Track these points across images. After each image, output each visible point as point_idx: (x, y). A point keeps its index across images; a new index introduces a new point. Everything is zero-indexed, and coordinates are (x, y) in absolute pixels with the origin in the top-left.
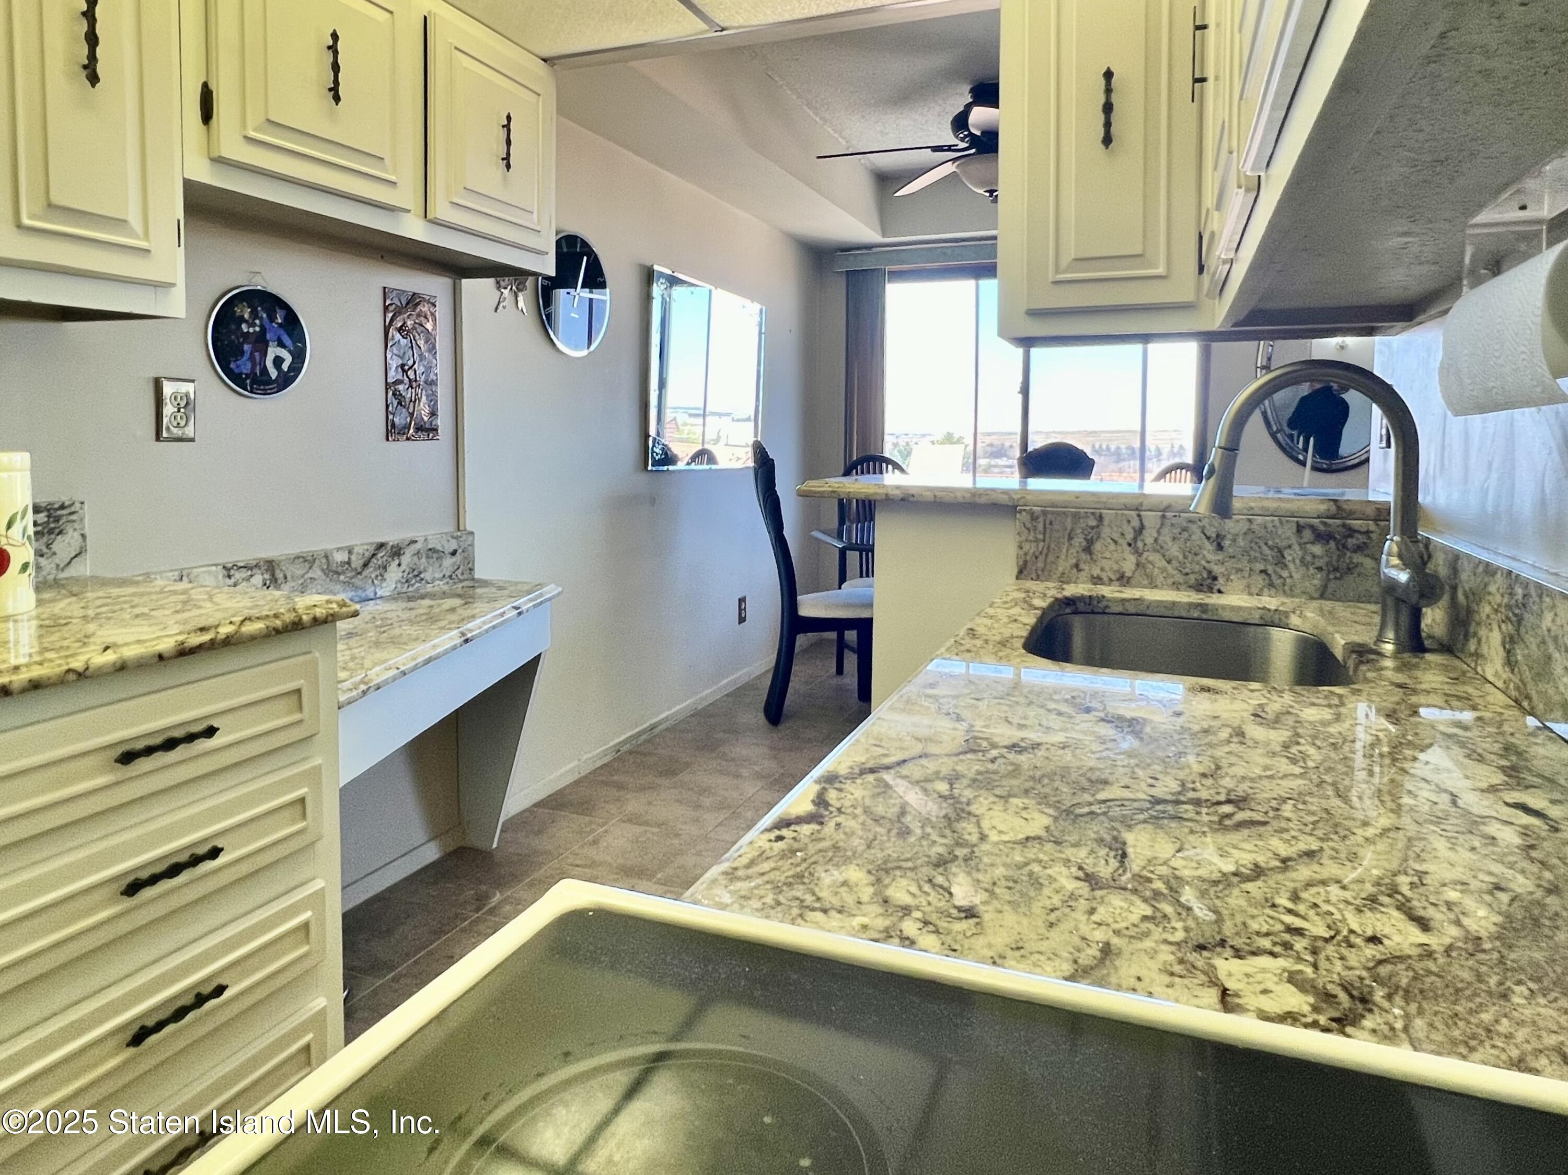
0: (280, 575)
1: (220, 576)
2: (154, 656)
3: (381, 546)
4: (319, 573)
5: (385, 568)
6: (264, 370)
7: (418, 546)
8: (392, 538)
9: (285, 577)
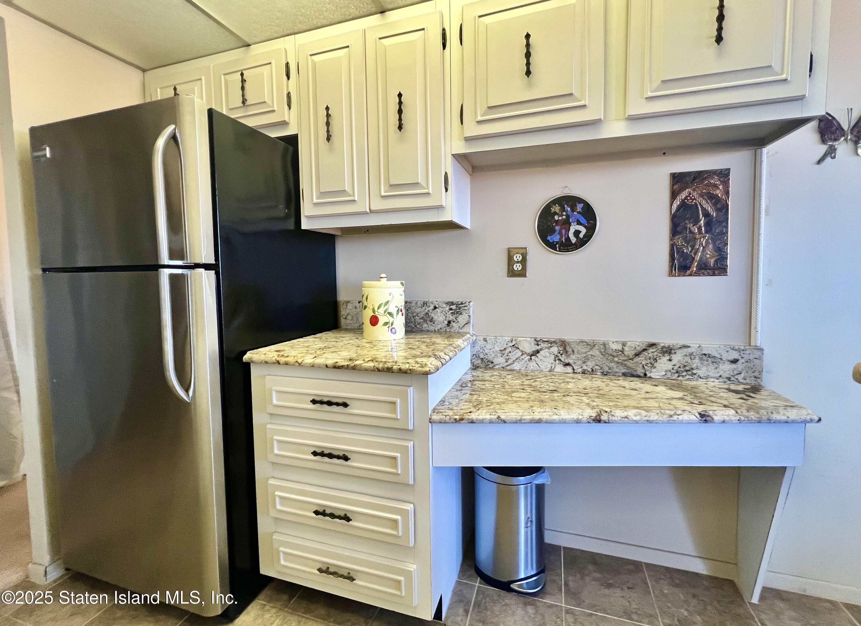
0: (569, 350)
1: (533, 344)
2: (324, 365)
3: (652, 345)
4: (598, 353)
5: (656, 360)
6: (568, 239)
7: (690, 350)
8: (665, 341)
9: (573, 351)
